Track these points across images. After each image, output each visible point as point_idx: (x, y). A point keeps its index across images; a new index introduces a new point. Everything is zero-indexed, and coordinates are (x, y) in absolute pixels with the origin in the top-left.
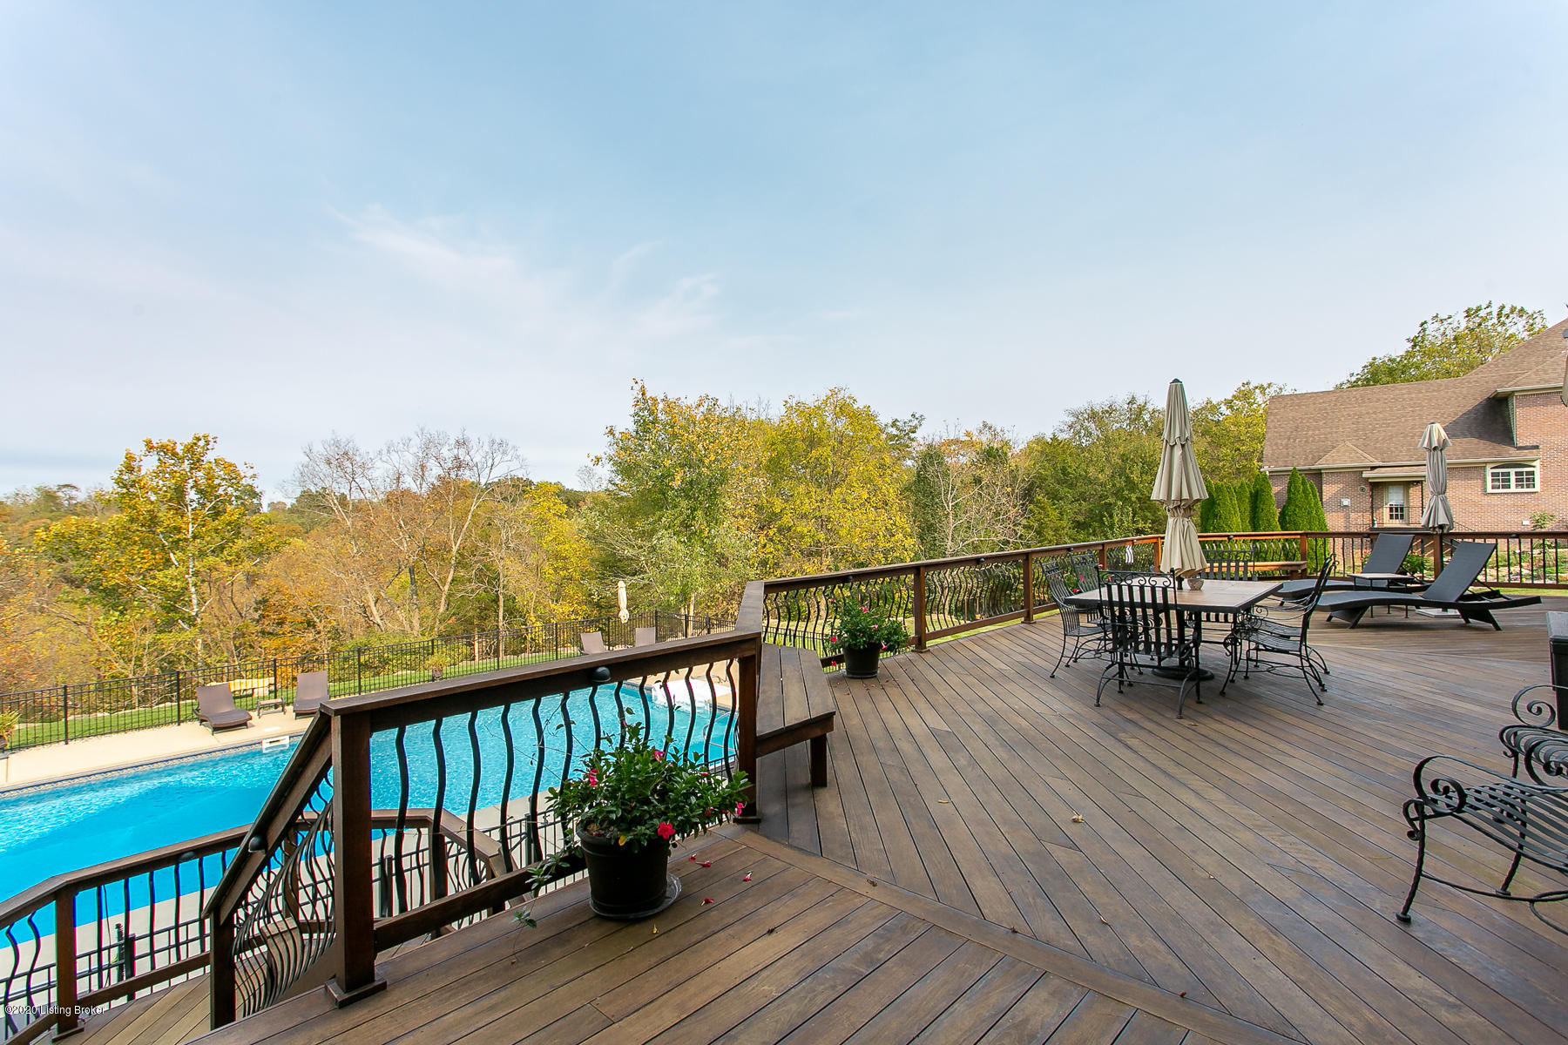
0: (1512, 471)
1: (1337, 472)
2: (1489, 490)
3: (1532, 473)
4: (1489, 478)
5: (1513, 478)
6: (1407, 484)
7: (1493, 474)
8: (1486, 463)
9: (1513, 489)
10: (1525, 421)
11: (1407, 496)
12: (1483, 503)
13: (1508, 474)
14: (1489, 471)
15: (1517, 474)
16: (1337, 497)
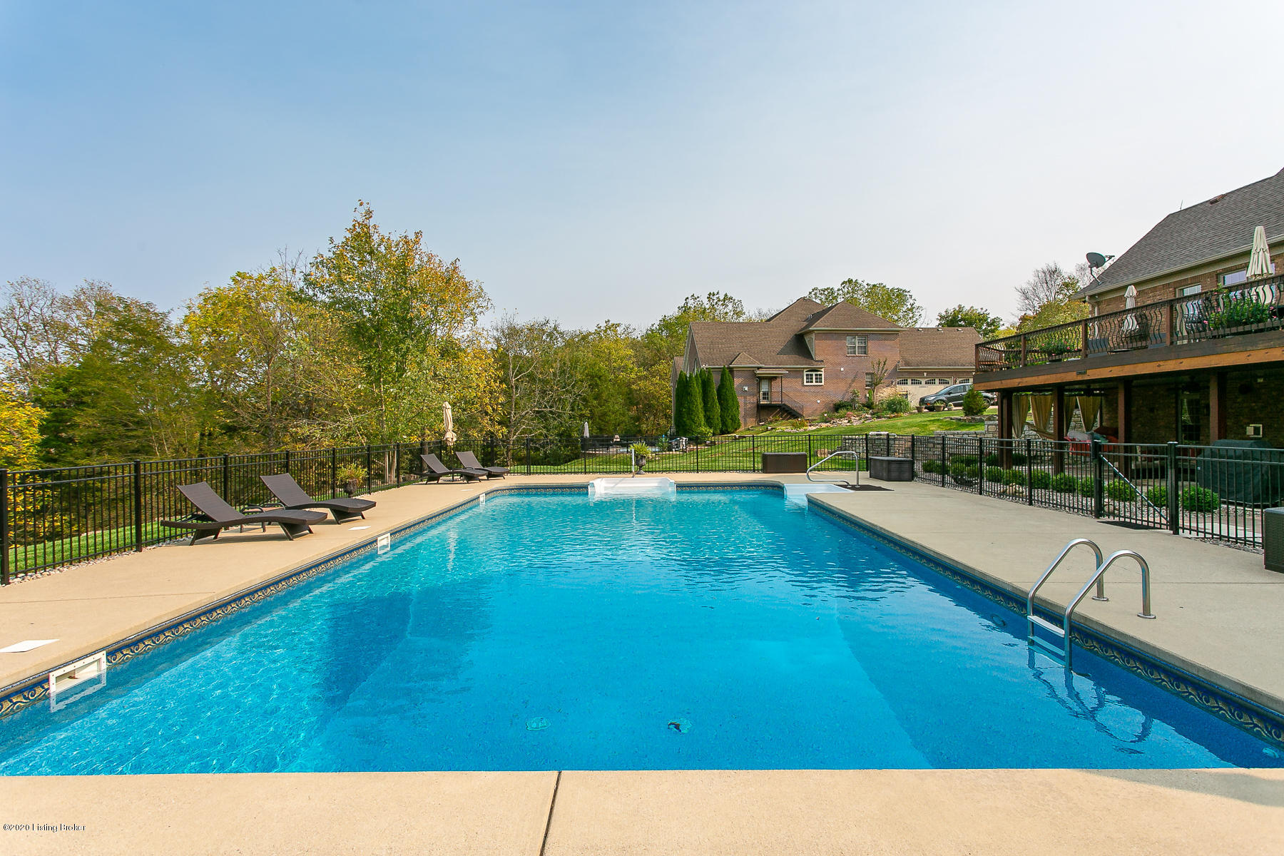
0: (814, 373)
1: (742, 370)
2: (805, 384)
3: (821, 375)
4: (805, 377)
5: (814, 377)
6: (771, 379)
7: (807, 375)
8: (804, 368)
9: (814, 383)
10: (819, 348)
11: (770, 386)
12: (802, 390)
13: (812, 375)
14: (805, 373)
15: (816, 375)
16: (741, 385)
